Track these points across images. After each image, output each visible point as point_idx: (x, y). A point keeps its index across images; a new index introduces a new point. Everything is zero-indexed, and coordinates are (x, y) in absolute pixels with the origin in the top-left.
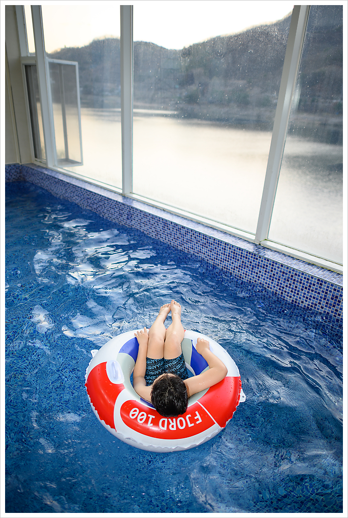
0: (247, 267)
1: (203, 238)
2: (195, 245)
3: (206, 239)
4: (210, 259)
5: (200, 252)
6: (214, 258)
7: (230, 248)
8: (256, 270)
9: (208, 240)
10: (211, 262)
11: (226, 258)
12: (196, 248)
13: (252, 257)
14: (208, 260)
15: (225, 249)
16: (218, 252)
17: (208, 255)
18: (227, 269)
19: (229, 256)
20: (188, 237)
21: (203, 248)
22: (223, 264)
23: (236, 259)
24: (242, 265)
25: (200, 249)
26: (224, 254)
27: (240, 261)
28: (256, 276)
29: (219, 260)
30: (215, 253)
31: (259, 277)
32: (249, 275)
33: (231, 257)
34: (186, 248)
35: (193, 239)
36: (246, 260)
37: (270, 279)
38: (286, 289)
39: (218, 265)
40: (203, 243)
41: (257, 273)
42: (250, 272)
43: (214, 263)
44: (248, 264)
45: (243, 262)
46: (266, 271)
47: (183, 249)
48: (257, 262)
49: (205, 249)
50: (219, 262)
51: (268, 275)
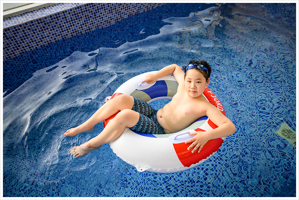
0: (91, 17)
1: (39, 23)
2: (33, 36)
3: (41, 22)
4: (56, 36)
5: (43, 38)
6: (60, 32)
7: (69, 13)
8: (98, 14)
9: (44, 21)
10: (59, 38)
11: (70, 24)
12: (37, 37)
13: (90, 7)
14: (55, 39)
15: (65, 17)
16: (60, 24)
17: (53, 35)
18: (76, 32)
19: (72, 20)
20: (21, 34)
21: (43, 33)
22: (71, 31)
23: (79, 18)
24: (86, 18)
25: (42, 36)
26: (67, 22)
27: (83, 17)
28: (100, 18)
29: (65, 30)
30: (58, 28)
31: (102, 18)
32: (95, 23)
33: (74, 20)
34: (26, 46)
35: (28, 32)
36: (87, 13)
37: (110, 13)
38: (122, 11)
39: (67, 35)
40: (41, 28)
41: (100, 16)
42: (94, 20)
43: (62, 36)
44: (90, 15)
45: (86, 16)
46: (105, 10)
47: (22, 50)
48: (95, 8)
49: (46, 32)
50: (66, 33)
51: (107, 11)
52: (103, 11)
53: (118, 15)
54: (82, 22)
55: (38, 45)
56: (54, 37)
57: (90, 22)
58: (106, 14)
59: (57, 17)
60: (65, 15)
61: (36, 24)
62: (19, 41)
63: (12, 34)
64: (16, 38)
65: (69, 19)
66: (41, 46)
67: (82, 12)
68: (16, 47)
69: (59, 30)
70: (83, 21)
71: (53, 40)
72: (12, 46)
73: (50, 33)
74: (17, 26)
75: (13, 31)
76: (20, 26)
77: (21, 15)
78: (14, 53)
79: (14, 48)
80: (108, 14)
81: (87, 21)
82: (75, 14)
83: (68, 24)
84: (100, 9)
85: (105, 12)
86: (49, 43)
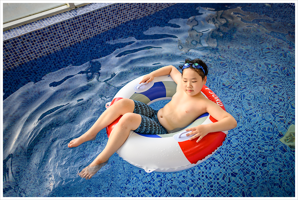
0: (88, 27)
1: (37, 34)
2: (32, 47)
3: (40, 34)
4: (55, 47)
5: (42, 49)
6: (59, 43)
7: (67, 24)
8: (95, 24)
9: (43, 33)
10: (58, 49)
11: (69, 34)
12: (36, 49)
13: (88, 17)
14: (54, 49)
15: (64, 28)
16: (58, 35)
17: (52, 45)
18: (74, 42)
19: (70, 31)
20: (20, 45)
21: (42, 44)
22: (69, 41)
23: (77, 28)
24: (84, 28)
25: (41, 47)
26: (65, 33)
27: (81, 27)
28: (98, 28)
29: (63, 41)
30: (57, 38)
31: (100, 27)
32: (92, 32)
33: (72, 30)
34: (25, 58)
35: (27, 44)
36: (85, 23)
37: (107, 22)
38: (119, 20)
39: (65, 45)
40: (40, 39)
41: (97, 26)
42: (92, 29)
43: (61, 47)
44: (88, 24)
45: (83, 26)
46: (102, 19)
47: (21, 62)
48: (93, 18)
49: (45, 43)
50: (64, 43)
51: (105, 21)
52: (100, 20)
53: (116, 23)
54: (80, 32)
55: (37, 56)
56: (53, 47)
57: (88, 32)
58: (103, 23)
59: (55, 28)
60: (63, 26)
61: (35, 35)
62: (18, 52)
63: (11, 46)
64: (15, 49)
65: (67, 29)
66: (40, 57)
67: (80, 22)
68: (16, 59)
69: (58, 40)
70: (81, 30)
71: (51, 50)
72: (12, 57)
73: (48, 44)
74: (16, 38)
75: (12, 43)
76: (19, 38)
77: (20, 27)
78: (13, 65)
79: (13, 60)
80: (105, 23)
81: (85, 30)
82: (73, 25)
83: (66, 35)
84: (98, 18)
85: (103, 21)
86: (47, 54)
